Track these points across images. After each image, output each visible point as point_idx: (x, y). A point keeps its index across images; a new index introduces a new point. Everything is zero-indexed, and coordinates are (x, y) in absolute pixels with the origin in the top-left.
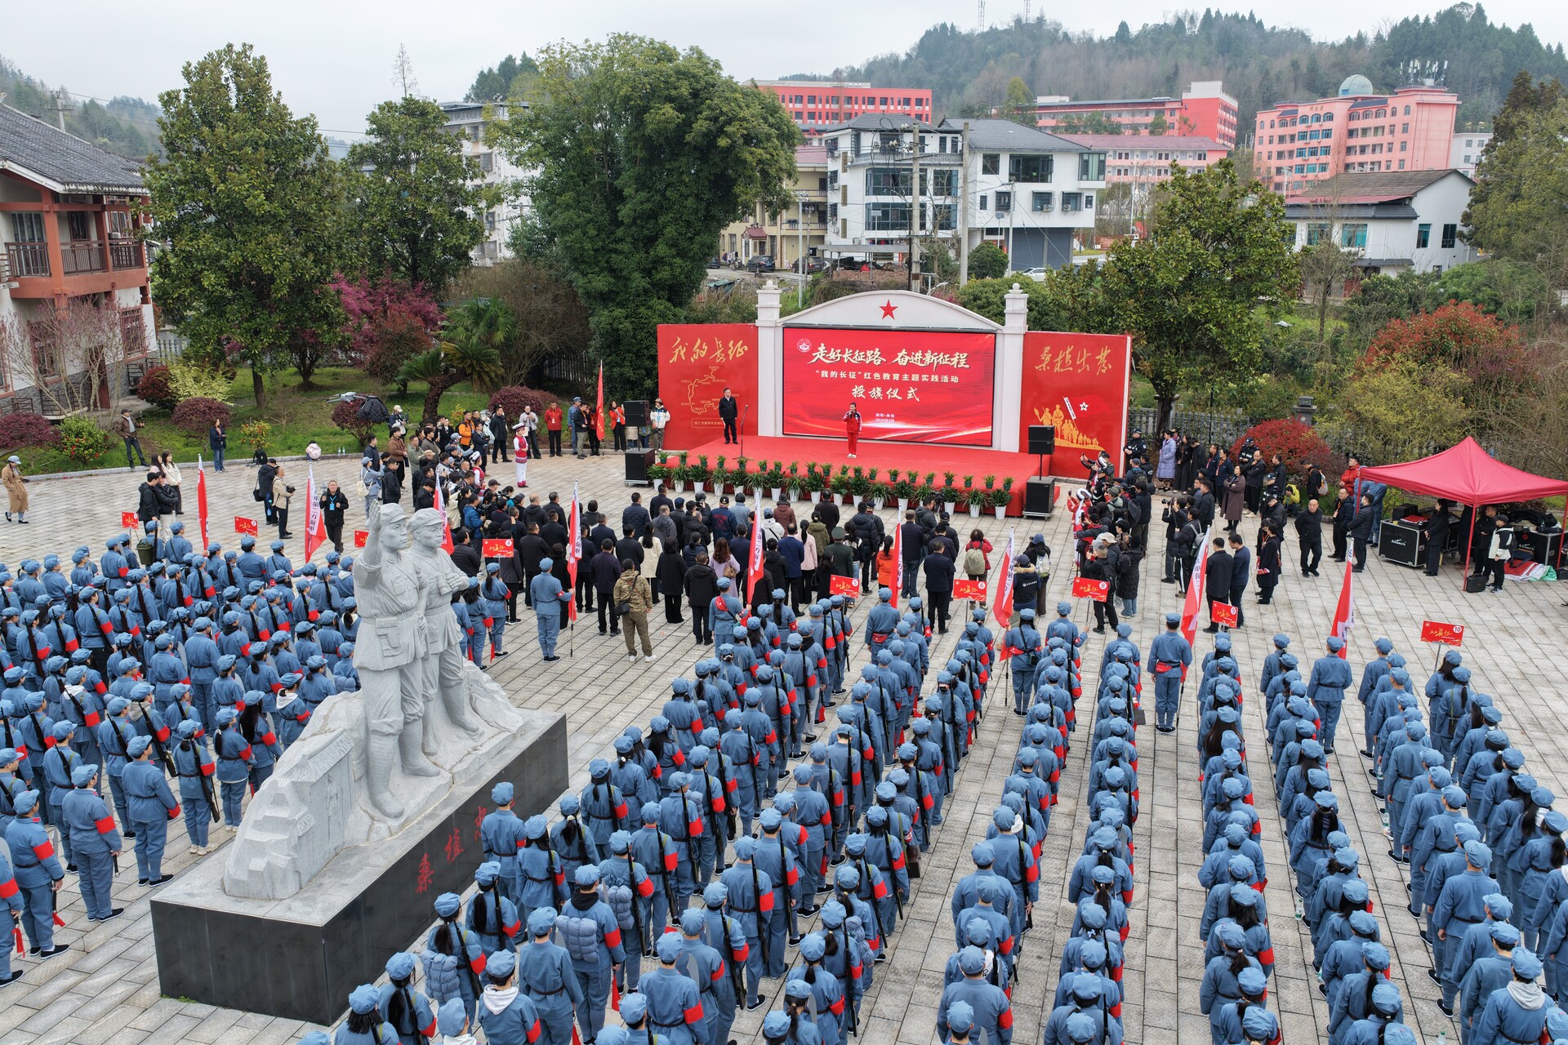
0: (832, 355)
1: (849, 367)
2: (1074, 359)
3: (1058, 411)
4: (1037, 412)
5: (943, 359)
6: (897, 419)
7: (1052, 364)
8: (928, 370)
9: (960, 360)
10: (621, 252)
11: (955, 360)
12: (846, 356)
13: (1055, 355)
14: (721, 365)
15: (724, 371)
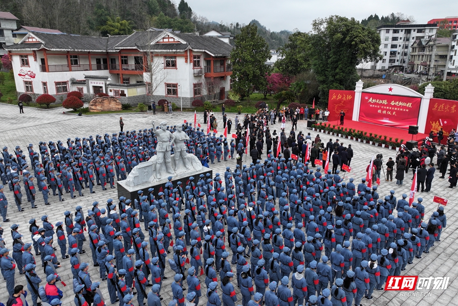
0: (374, 101)
1: (378, 104)
2: (444, 107)
3: (437, 123)
4: (431, 122)
5: (404, 104)
6: (389, 120)
7: (437, 108)
8: (400, 107)
9: (409, 105)
10: (327, 71)
11: (408, 105)
12: (377, 101)
13: (439, 106)
14: (345, 101)
15: (345, 102)
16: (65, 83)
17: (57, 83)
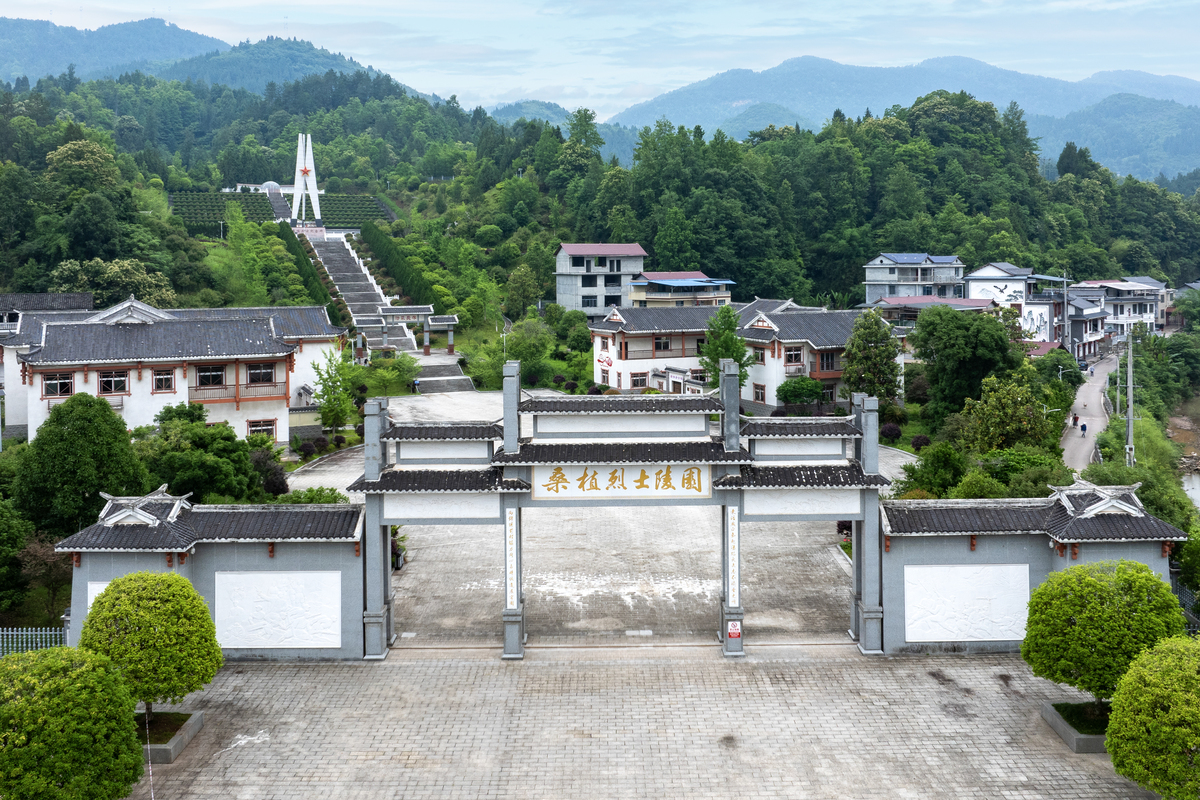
16: (644, 374)
17: (633, 375)
